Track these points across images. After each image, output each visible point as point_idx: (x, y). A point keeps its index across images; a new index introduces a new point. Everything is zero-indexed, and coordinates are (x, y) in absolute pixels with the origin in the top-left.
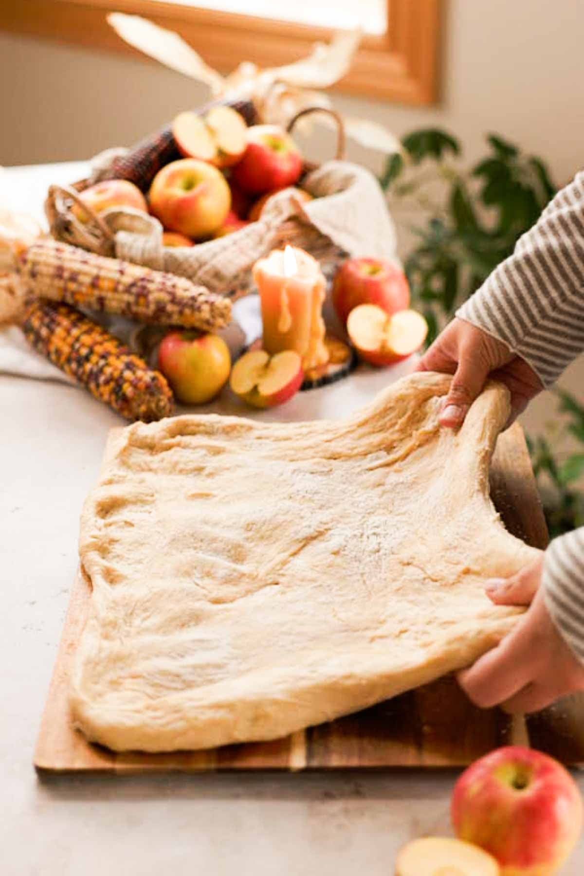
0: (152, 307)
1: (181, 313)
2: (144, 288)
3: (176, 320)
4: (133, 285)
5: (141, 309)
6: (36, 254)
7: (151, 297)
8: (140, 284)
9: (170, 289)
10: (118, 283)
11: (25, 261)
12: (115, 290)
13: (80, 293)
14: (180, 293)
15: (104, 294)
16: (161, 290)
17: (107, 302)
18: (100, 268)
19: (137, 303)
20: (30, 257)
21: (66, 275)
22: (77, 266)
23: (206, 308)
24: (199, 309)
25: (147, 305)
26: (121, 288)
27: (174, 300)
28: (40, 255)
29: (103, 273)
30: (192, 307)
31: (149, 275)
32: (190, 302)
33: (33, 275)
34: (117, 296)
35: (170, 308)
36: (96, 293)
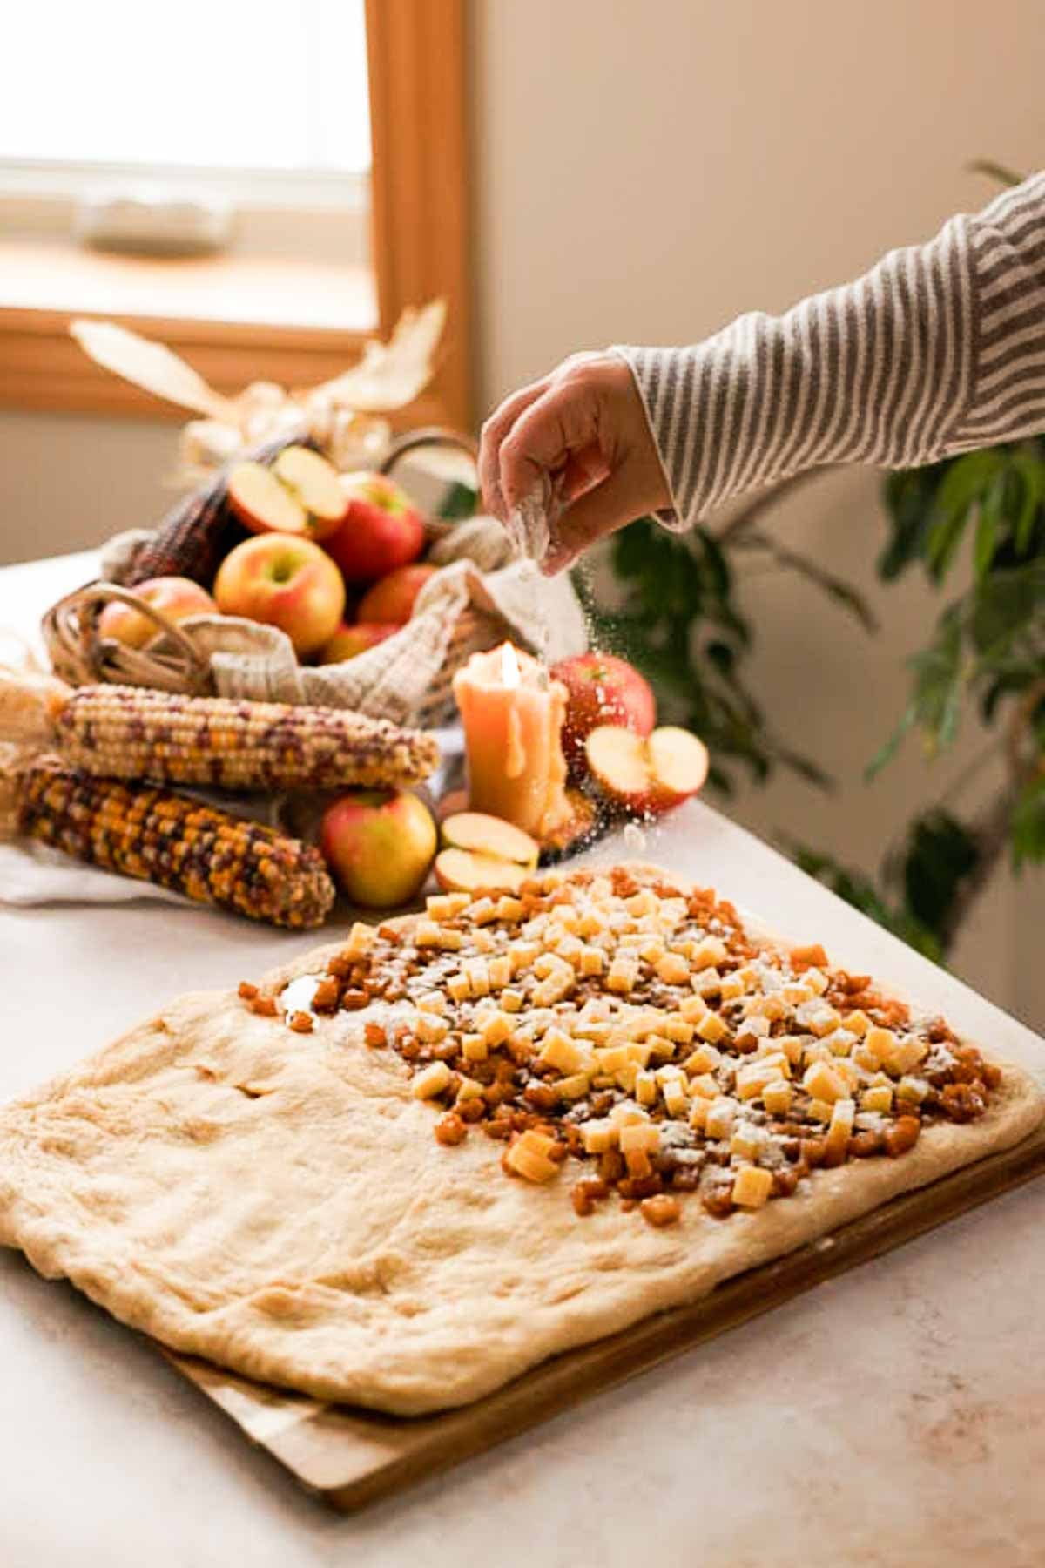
0: (311, 763)
1: (361, 765)
2: (290, 734)
3: (352, 776)
4: (269, 733)
5: (290, 769)
6: (87, 709)
7: (306, 748)
8: (279, 729)
9: (335, 730)
10: (244, 733)
11: (71, 723)
12: (241, 745)
13: (179, 759)
14: (353, 734)
15: (221, 754)
16: (319, 735)
17: (227, 767)
18: (207, 716)
19: (281, 761)
20: (80, 714)
21: (149, 733)
22: (166, 717)
23: (403, 750)
24: (390, 754)
25: (300, 762)
26: (250, 740)
27: (346, 747)
28: (96, 708)
29: (212, 722)
30: (377, 752)
31: (291, 713)
32: (373, 745)
33: (89, 742)
34: (244, 753)
35: (340, 759)
36: (208, 754)
